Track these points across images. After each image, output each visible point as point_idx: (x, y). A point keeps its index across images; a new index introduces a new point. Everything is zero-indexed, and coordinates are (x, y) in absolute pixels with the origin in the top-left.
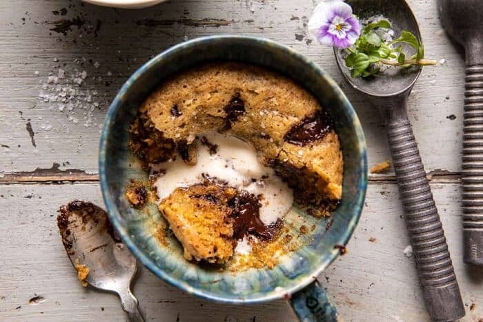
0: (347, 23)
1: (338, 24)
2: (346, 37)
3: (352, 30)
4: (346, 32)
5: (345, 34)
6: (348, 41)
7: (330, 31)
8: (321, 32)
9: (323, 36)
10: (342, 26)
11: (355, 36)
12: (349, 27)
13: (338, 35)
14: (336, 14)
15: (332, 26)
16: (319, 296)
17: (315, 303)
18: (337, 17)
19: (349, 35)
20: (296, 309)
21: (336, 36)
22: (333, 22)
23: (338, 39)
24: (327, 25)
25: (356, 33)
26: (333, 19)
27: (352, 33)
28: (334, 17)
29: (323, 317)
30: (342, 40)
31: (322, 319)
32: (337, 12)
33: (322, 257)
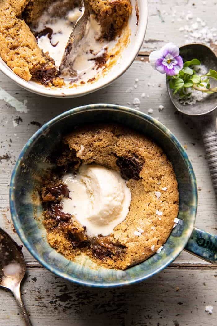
0: (175, 60)
1: (169, 59)
2: (173, 69)
3: (178, 65)
4: (174, 65)
5: (173, 66)
6: (174, 71)
7: (163, 63)
8: (158, 63)
9: (159, 65)
10: (171, 61)
11: (179, 68)
12: (176, 62)
13: (168, 67)
14: (169, 52)
15: (165, 60)
16: (202, 235)
17: (202, 241)
18: (169, 54)
19: (175, 68)
20: (195, 252)
21: (166, 67)
22: (166, 57)
23: (167, 69)
24: (162, 58)
25: (180, 67)
26: (166, 55)
27: (177, 67)
28: (167, 54)
29: (212, 246)
30: (170, 70)
31: (213, 247)
32: (169, 51)
33: (189, 212)
